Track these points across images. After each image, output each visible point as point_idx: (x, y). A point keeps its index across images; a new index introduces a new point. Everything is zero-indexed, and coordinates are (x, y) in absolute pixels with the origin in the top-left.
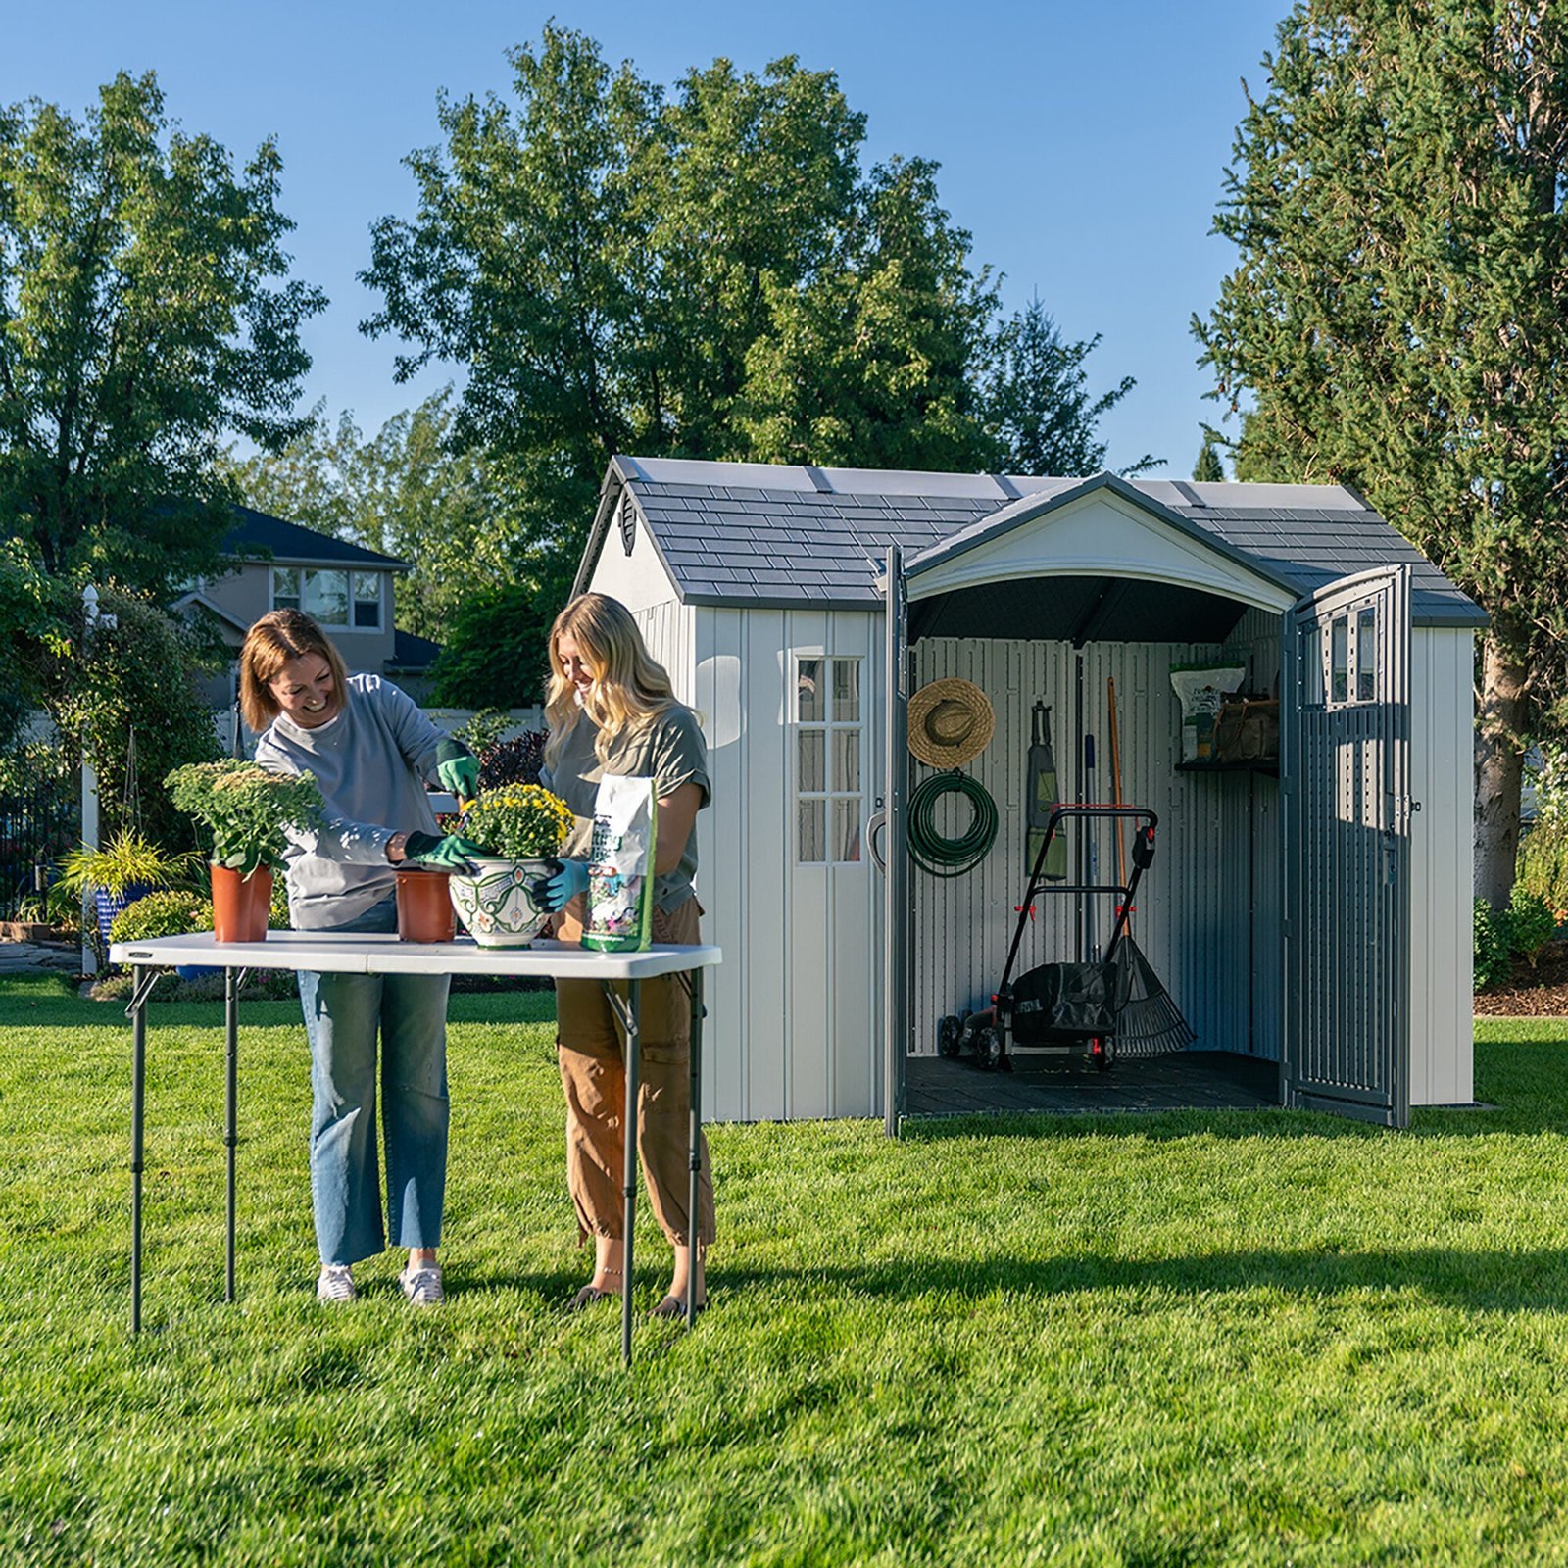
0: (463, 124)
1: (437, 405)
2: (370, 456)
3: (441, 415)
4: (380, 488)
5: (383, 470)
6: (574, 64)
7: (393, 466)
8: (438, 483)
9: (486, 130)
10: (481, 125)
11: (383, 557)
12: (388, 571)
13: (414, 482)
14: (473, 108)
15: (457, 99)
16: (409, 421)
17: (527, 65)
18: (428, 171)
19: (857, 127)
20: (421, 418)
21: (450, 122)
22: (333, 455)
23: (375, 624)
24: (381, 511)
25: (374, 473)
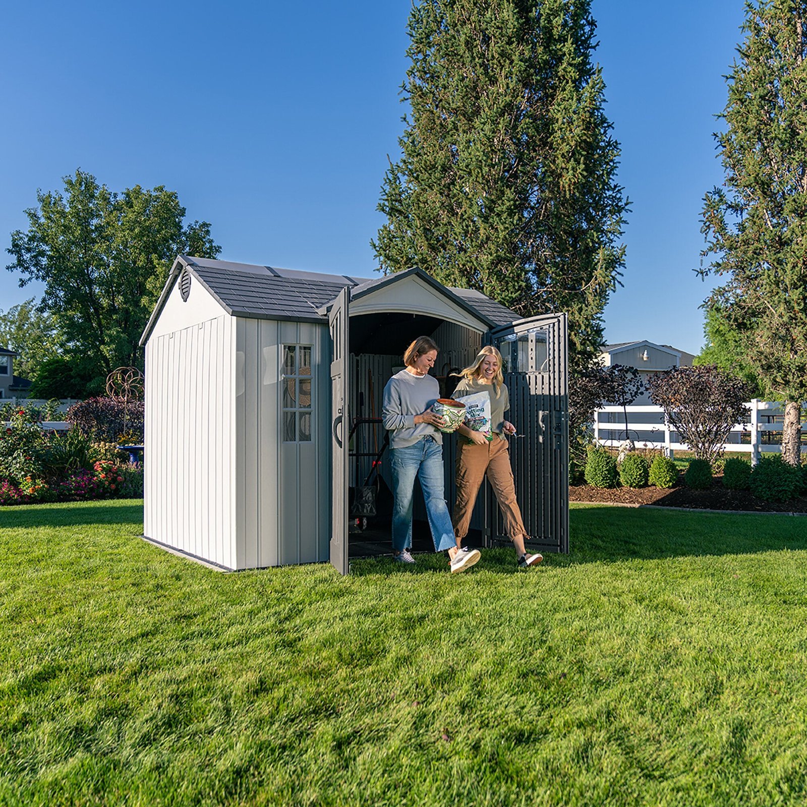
0: (46, 202)
2: (4, 319)
3: (30, 307)
4: (7, 329)
5: (9, 324)
6: (86, 184)
7: (12, 322)
8: (28, 329)
9: (54, 204)
10: (53, 202)
11: (8, 351)
12: (11, 356)
13: (19, 328)
14: (50, 196)
15: (44, 193)
16: (19, 308)
17: (70, 183)
18: (33, 216)
19: (183, 212)
20: (23, 307)
21: (41, 200)
23: (6, 373)
24: (8, 337)
25: (6, 325)
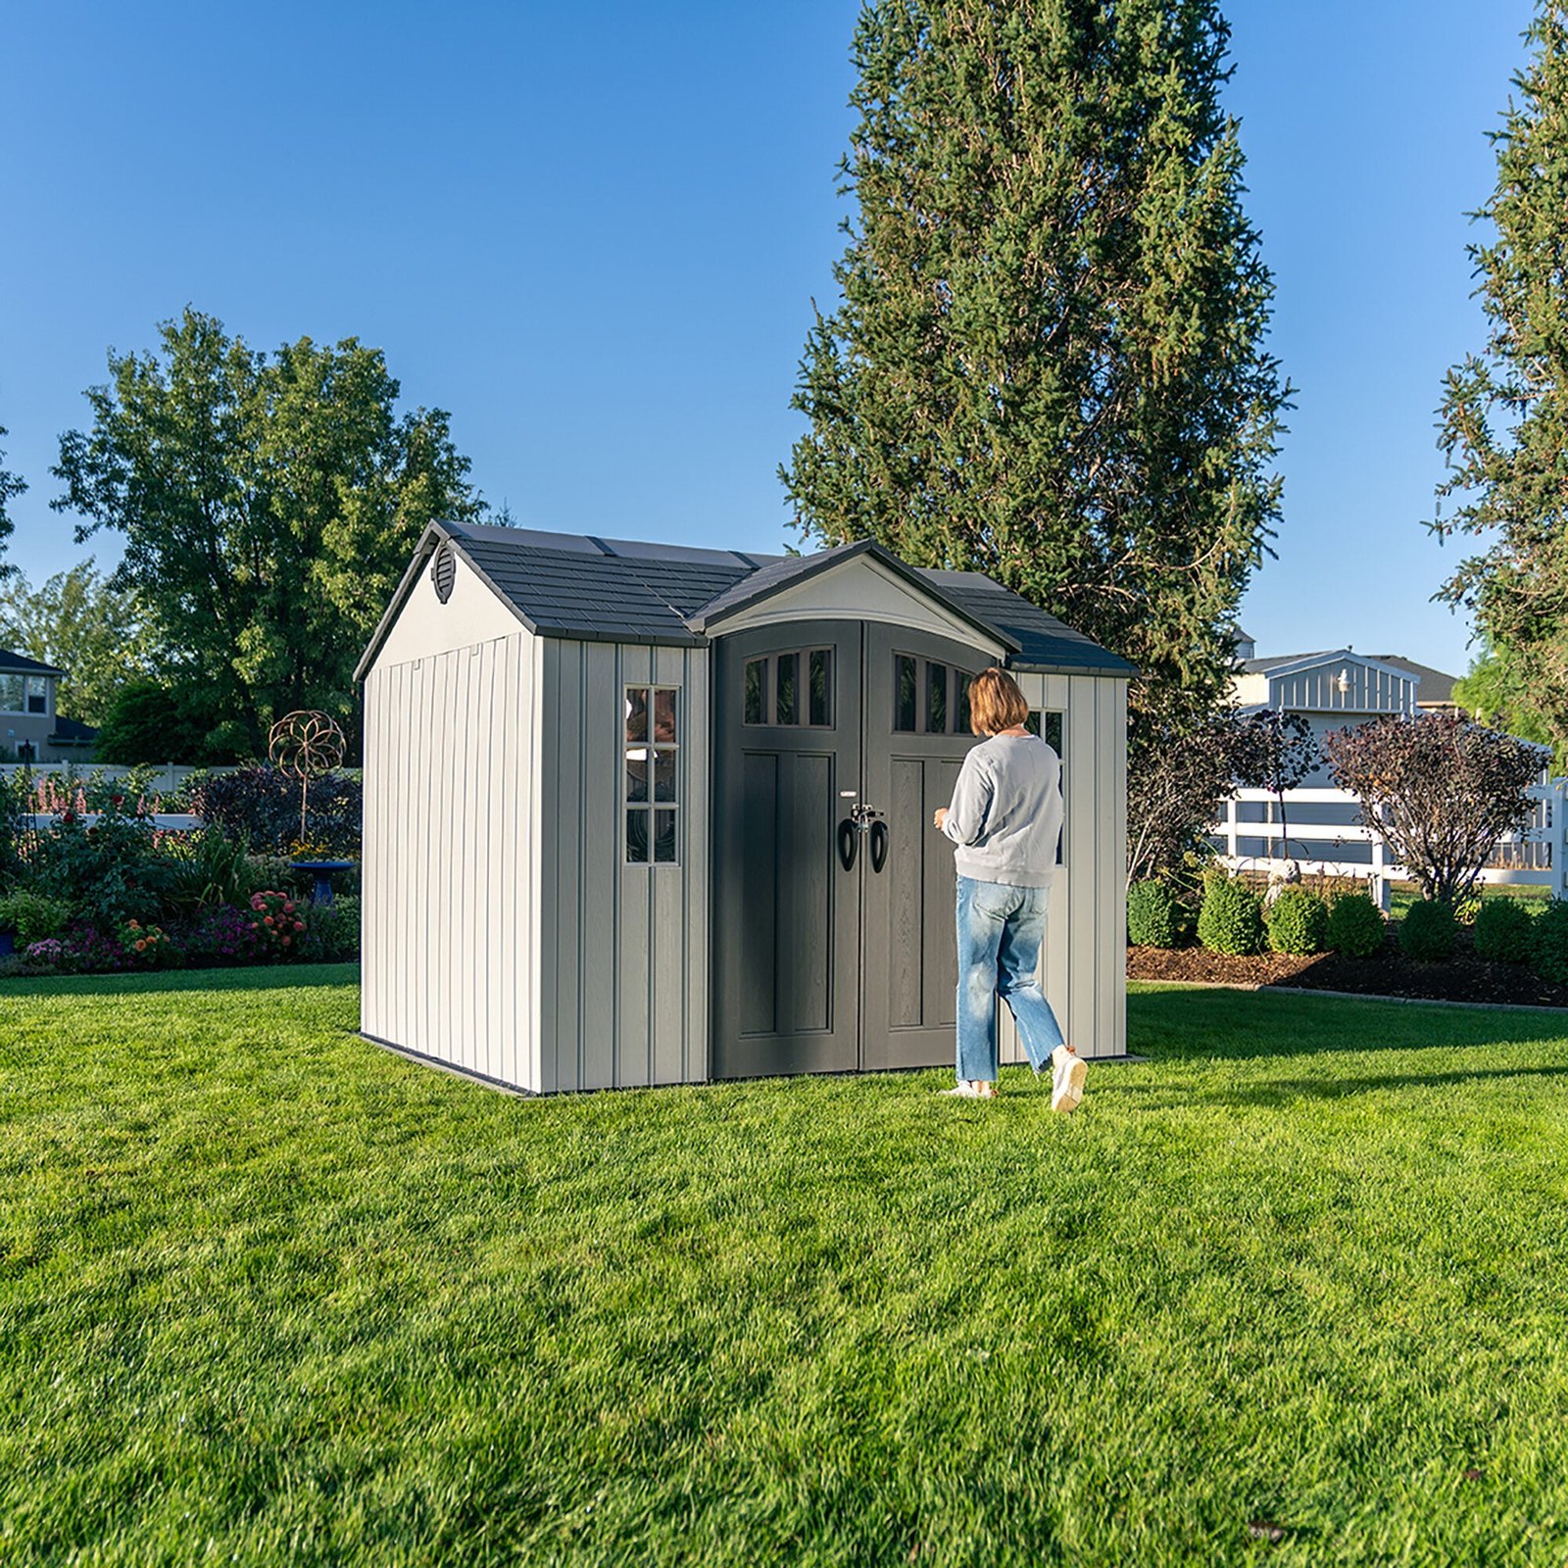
0: (124, 371)
1: (84, 570)
2: (36, 602)
3: (86, 576)
4: (43, 622)
5: (46, 611)
6: (203, 335)
7: (52, 609)
8: (84, 621)
9: (142, 376)
10: (138, 373)
11: (46, 667)
12: (52, 676)
13: (67, 620)
14: (132, 361)
15: (122, 354)
16: (64, 580)
17: (172, 334)
18: (99, 401)
19: (394, 390)
20: (71, 578)
21: (117, 370)
22: (11, 601)
23: (43, 711)
24: (45, 637)
25: (40, 613)
